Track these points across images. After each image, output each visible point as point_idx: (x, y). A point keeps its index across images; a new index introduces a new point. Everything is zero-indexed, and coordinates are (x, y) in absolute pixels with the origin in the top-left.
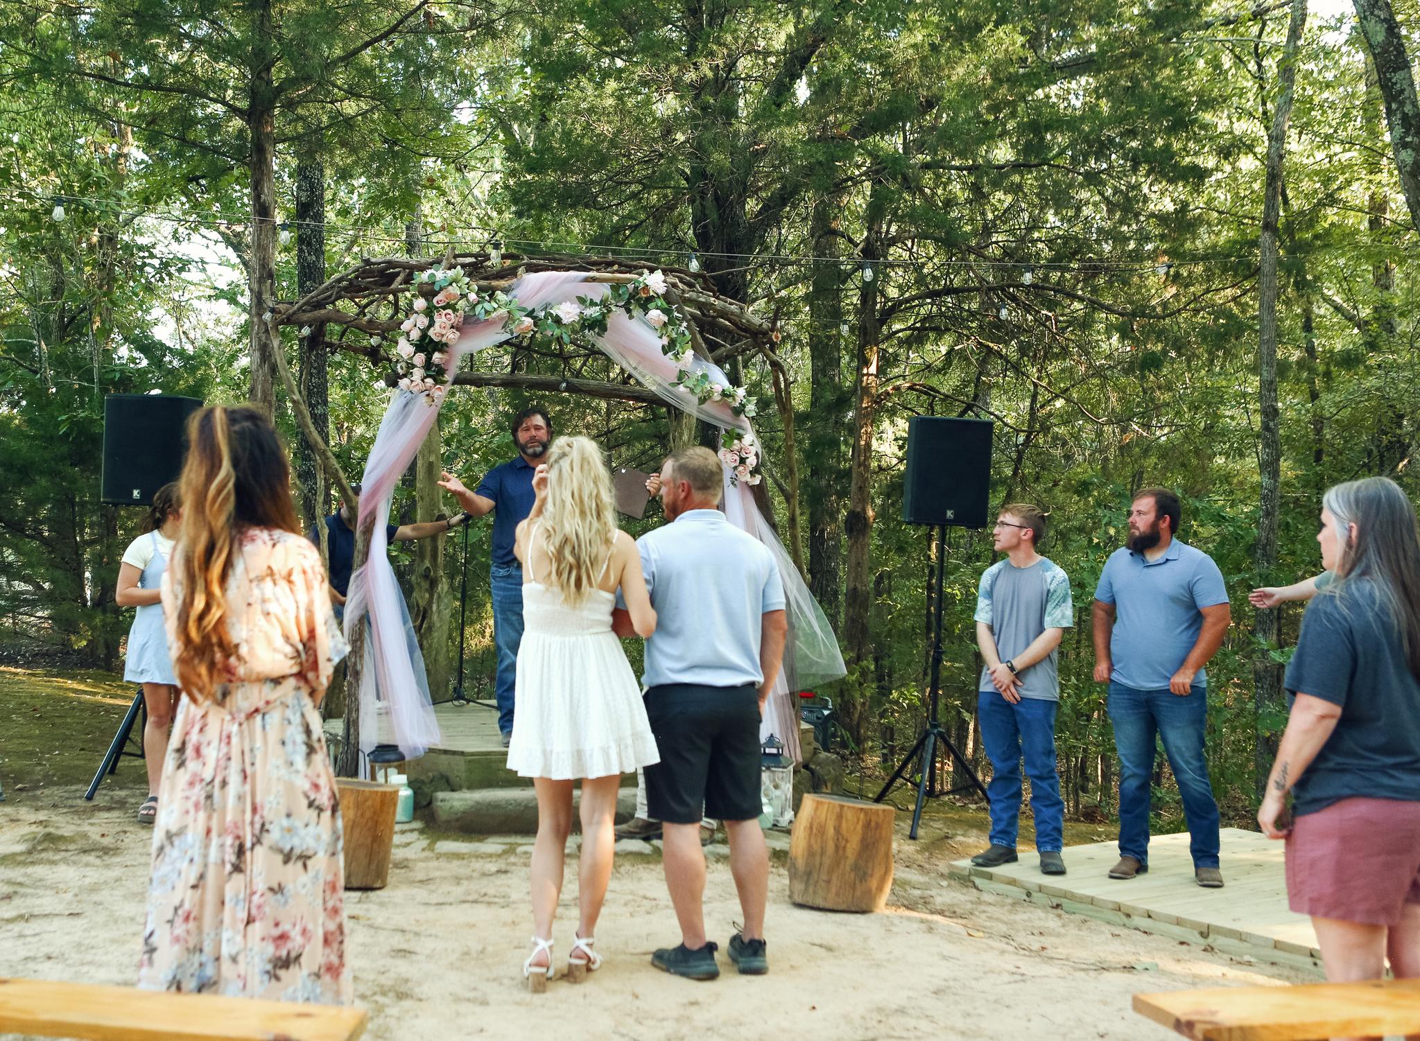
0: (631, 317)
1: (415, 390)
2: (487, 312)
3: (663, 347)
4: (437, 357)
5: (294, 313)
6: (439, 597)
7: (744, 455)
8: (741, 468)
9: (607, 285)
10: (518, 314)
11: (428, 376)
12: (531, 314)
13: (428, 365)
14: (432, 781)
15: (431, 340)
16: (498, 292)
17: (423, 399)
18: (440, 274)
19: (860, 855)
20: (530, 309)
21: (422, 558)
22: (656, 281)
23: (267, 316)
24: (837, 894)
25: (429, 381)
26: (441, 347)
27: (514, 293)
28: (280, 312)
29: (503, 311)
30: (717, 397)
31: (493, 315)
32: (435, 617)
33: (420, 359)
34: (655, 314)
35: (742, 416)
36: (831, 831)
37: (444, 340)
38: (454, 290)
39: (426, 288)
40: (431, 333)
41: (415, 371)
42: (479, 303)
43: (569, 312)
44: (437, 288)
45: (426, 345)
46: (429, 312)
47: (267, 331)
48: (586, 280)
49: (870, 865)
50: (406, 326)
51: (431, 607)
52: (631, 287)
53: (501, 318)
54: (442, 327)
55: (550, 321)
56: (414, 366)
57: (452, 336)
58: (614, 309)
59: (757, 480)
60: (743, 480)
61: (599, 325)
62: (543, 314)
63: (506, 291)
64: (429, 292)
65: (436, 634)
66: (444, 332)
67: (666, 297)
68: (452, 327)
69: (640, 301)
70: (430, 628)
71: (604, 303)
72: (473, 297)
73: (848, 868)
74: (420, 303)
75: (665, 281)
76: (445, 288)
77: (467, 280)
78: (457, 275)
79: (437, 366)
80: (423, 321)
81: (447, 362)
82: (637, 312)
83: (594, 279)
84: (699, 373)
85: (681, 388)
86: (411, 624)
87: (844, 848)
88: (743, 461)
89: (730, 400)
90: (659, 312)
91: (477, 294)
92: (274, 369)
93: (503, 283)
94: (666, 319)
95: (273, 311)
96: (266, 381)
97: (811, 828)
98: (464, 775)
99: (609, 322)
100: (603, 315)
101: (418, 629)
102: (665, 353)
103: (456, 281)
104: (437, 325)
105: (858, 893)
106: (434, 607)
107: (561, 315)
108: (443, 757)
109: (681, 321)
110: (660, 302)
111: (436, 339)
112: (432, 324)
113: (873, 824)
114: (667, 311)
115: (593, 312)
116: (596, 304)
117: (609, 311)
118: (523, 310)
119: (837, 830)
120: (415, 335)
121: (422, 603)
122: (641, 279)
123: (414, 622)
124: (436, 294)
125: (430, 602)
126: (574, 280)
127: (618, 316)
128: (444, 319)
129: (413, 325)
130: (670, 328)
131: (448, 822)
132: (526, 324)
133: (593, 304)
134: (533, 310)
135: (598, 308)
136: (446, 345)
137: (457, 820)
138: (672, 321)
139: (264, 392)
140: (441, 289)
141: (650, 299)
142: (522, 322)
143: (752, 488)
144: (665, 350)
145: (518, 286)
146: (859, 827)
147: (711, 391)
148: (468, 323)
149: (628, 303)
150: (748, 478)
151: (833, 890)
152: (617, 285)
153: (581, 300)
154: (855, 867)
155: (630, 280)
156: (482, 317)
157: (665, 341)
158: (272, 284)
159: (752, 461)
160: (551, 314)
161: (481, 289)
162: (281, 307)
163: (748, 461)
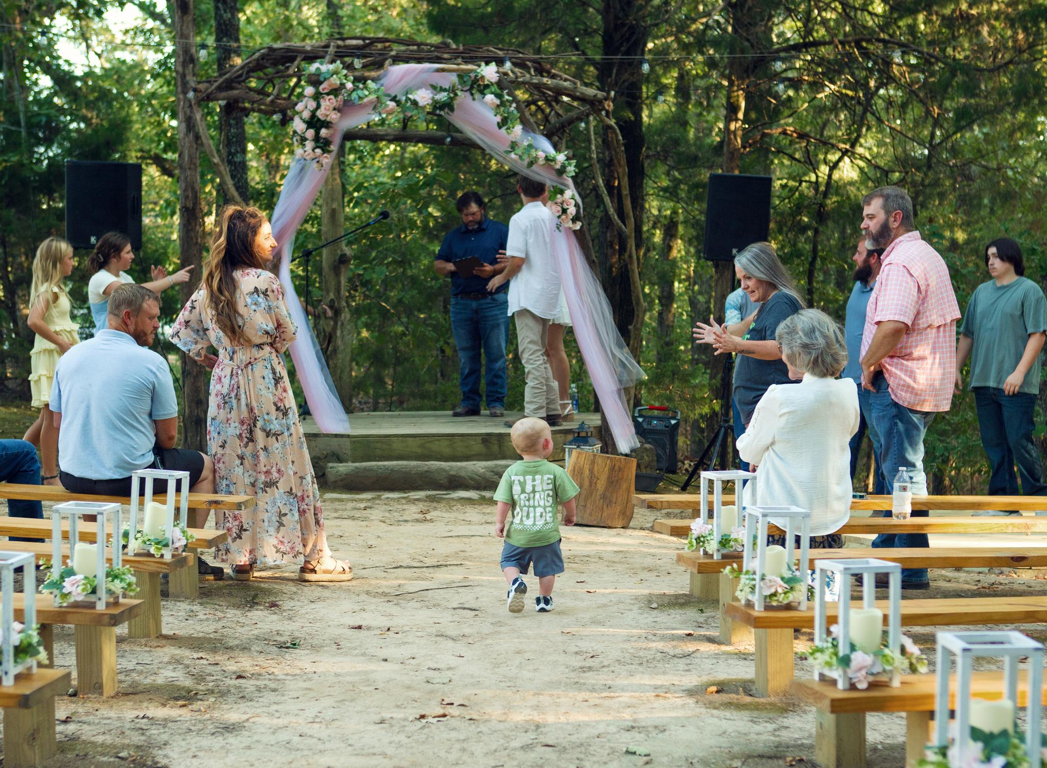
0: (474, 99)
1: (307, 158)
2: (360, 98)
3: (498, 123)
4: (324, 132)
5: (212, 93)
6: (343, 324)
7: (565, 206)
8: (563, 217)
9: (455, 74)
10: (384, 99)
11: (317, 147)
12: (394, 99)
13: (317, 138)
14: (326, 457)
15: (319, 120)
16: (369, 82)
17: (315, 165)
18: (325, 67)
19: (606, 490)
20: (393, 95)
21: (328, 292)
22: (490, 72)
23: (191, 95)
24: (590, 514)
25: (318, 151)
26: (327, 124)
27: (382, 82)
28: (200, 91)
29: (373, 97)
30: (541, 161)
31: (365, 100)
32: (339, 342)
33: (310, 133)
34: (490, 98)
35: (564, 176)
36: (587, 472)
37: (328, 119)
38: (335, 81)
39: (314, 78)
40: (318, 113)
41: (307, 143)
42: (354, 90)
43: (424, 97)
44: (322, 79)
45: (314, 123)
46: (317, 97)
47: (190, 106)
48: (438, 70)
49: (615, 496)
50: (299, 107)
51: (336, 333)
52: (472, 75)
53: (371, 102)
54: (327, 109)
55: (409, 104)
56: (306, 139)
57: (334, 116)
58: (459, 93)
59: (578, 226)
60: (566, 226)
61: (448, 106)
62: (404, 98)
63: (374, 80)
64: (315, 81)
65: (340, 356)
66: (328, 113)
67: (499, 84)
68: (334, 109)
69: (478, 87)
70: (335, 351)
71: (453, 90)
72: (349, 85)
73: (598, 498)
74: (309, 90)
75: (497, 72)
76: (328, 78)
77: (345, 72)
78: (337, 68)
79: (324, 139)
80: (312, 104)
81: (332, 135)
82: (477, 96)
83: (443, 70)
84: (526, 143)
85: (513, 155)
86: (319, 348)
87: (596, 483)
88: (564, 211)
89: (553, 163)
90: (492, 96)
91: (353, 83)
92: (197, 137)
93: (373, 74)
94: (498, 102)
95: (195, 90)
96: (191, 147)
97: (574, 470)
98: (349, 453)
99: (455, 103)
100: (451, 99)
101: (325, 351)
102: (500, 127)
103: (336, 73)
104: (322, 108)
105: (605, 514)
106: (338, 333)
107: (418, 99)
108: (335, 439)
109: (511, 102)
110: (494, 88)
111: (322, 118)
112: (318, 107)
113: (616, 468)
114: (499, 96)
115: (442, 97)
116: (445, 90)
117: (456, 95)
118: (388, 95)
119: (591, 471)
120: (306, 115)
121: (328, 329)
122: (479, 71)
123: (321, 345)
124: (321, 83)
125: (334, 329)
126: (428, 70)
127: (463, 97)
128: (328, 103)
129: (305, 107)
130: (502, 109)
131: (335, 482)
132: (390, 107)
133: (442, 90)
134: (396, 97)
135: (446, 94)
136: (330, 122)
137: (342, 480)
138: (503, 104)
139: (190, 156)
140: (325, 79)
141: (487, 86)
142: (387, 106)
143: (575, 232)
144: (500, 126)
145: (385, 76)
146: (607, 469)
147: (536, 158)
148: (346, 107)
149: (472, 88)
150: (570, 224)
151: (588, 512)
152: (461, 75)
153: (434, 87)
154: (604, 497)
155: (471, 71)
156: (357, 102)
157: (498, 119)
158: (194, 67)
159: (572, 210)
160: (410, 99)
161: (356, 80)
162: (202, 87)
163: (569, 211)
